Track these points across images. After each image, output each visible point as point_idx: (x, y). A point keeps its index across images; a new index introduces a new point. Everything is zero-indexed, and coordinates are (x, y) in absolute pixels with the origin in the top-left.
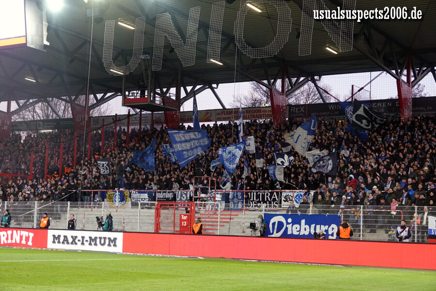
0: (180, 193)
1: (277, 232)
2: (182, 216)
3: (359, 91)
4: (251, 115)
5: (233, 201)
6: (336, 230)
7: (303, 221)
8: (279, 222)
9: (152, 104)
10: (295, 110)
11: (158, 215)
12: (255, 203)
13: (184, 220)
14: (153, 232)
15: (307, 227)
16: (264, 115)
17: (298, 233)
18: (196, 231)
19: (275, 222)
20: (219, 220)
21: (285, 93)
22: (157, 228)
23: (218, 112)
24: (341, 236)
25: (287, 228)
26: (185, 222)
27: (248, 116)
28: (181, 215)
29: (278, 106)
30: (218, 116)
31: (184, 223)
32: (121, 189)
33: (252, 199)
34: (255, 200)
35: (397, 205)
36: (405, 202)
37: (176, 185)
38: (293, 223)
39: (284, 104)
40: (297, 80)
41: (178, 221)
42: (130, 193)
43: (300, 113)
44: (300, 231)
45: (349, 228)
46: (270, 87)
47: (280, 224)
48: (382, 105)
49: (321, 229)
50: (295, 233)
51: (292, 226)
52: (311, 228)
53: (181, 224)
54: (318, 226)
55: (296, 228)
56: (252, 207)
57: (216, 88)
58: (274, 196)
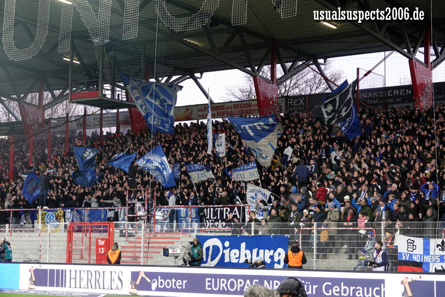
0: (123, 210)
1: (212, 260)
2: (99, 240)
3: (366, 75)
4: (240, 111)
5: (185, 220)
6: (283, 257)
7: (243, 245)
8: (214, 246)
9: (103, 98)
10: (293, 103)
11: (70, 240)
12: (212, 222)
13: (101, 246)
14: (65, 262)
15: (248, 252)
16: (255, 109)
17: (236, 261)
18: (113, 261)
19: (209, 247)
20: (142, 245)
21: (275, 81)
22: (69, 258)
23: (200, 107)
24: (290, 264)
25: (223, 254)
26: (103, 248)
27: (236, 112)
28: (97, 239)
29: (266, 98)
30: (201, 113)
31: (101, 250)
32: (44, 208)
33: (208, 217)
34: (212, 218)
35: (366, 221)
36: (386, 217)
37: (116, 201)
38: (232, 247)
39: (275, 96)
40: (292, 65)
41: (94, 247)
42: (64, 213)
43: (300, 106)
44: (239, 257)
45: (301, 253)
46: (254, 74)
47: (216, 249)
48: (399, 93)
49: (265, 255)
50: (234, 261)
51: (230, 251)
52: (253, 254)
53: (97, 250)
54: (261, 251)
55: (235, 254)
56: (209, 227)
57: (200, 78)
58: (235, 212)
